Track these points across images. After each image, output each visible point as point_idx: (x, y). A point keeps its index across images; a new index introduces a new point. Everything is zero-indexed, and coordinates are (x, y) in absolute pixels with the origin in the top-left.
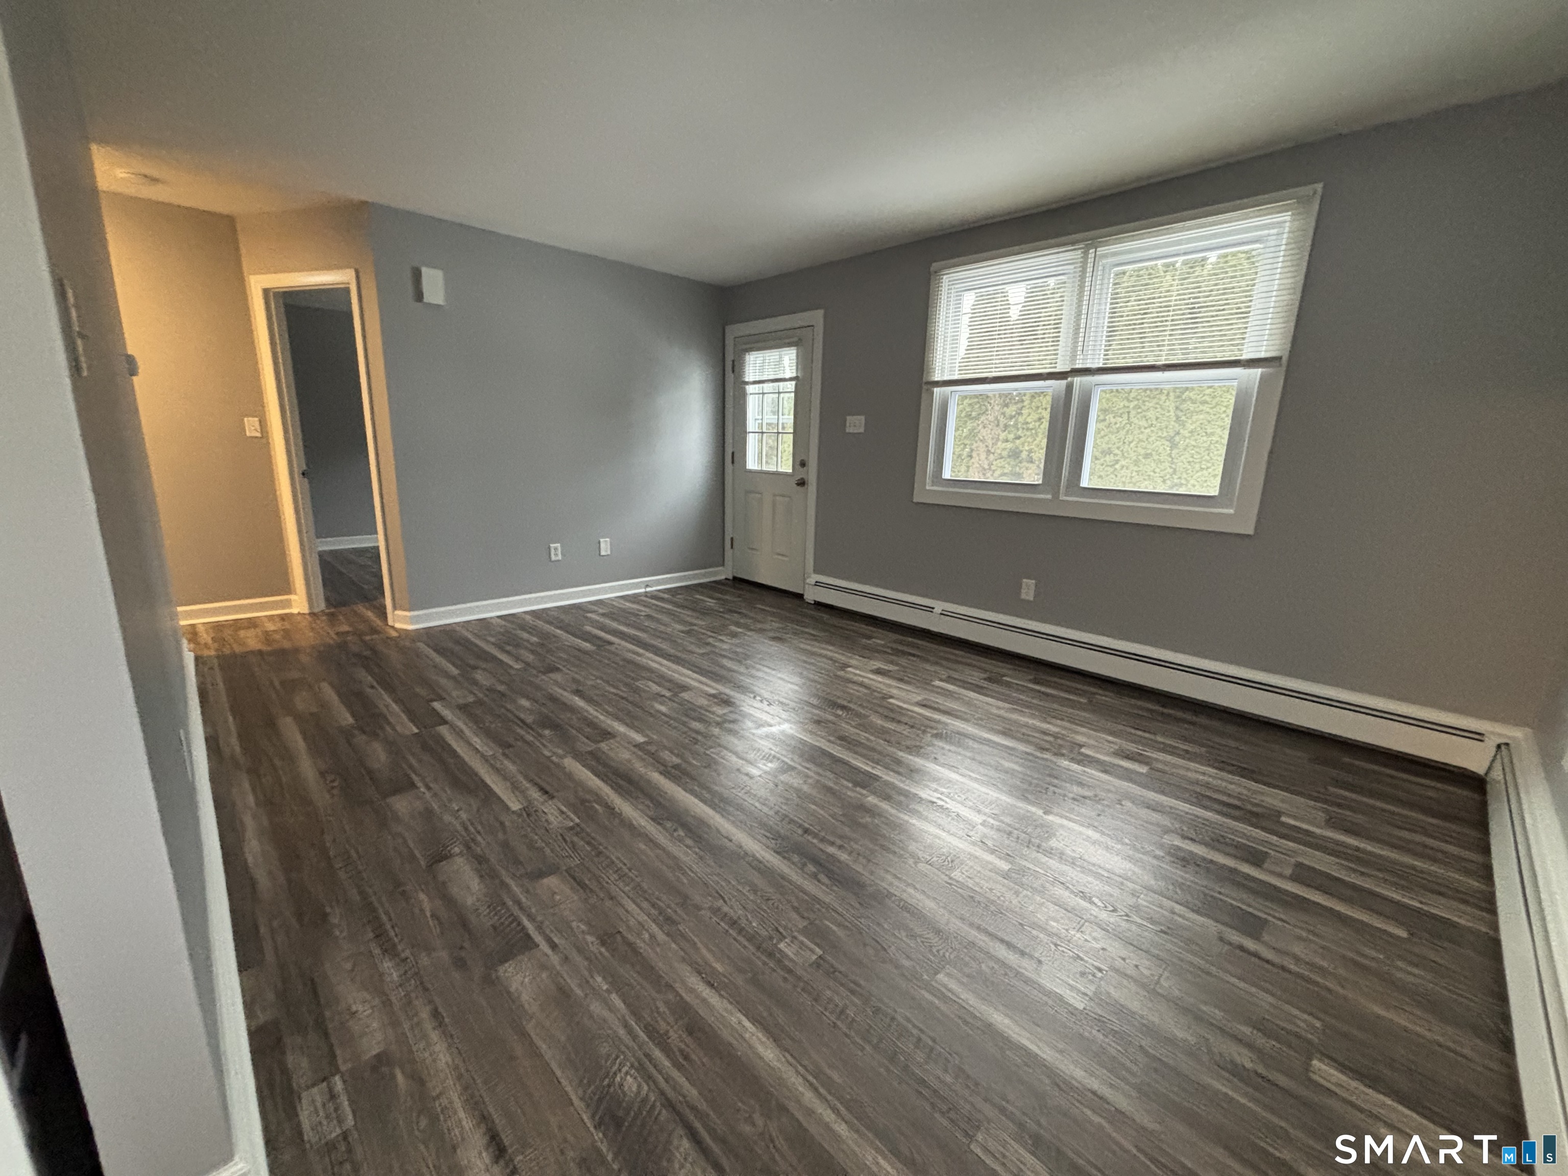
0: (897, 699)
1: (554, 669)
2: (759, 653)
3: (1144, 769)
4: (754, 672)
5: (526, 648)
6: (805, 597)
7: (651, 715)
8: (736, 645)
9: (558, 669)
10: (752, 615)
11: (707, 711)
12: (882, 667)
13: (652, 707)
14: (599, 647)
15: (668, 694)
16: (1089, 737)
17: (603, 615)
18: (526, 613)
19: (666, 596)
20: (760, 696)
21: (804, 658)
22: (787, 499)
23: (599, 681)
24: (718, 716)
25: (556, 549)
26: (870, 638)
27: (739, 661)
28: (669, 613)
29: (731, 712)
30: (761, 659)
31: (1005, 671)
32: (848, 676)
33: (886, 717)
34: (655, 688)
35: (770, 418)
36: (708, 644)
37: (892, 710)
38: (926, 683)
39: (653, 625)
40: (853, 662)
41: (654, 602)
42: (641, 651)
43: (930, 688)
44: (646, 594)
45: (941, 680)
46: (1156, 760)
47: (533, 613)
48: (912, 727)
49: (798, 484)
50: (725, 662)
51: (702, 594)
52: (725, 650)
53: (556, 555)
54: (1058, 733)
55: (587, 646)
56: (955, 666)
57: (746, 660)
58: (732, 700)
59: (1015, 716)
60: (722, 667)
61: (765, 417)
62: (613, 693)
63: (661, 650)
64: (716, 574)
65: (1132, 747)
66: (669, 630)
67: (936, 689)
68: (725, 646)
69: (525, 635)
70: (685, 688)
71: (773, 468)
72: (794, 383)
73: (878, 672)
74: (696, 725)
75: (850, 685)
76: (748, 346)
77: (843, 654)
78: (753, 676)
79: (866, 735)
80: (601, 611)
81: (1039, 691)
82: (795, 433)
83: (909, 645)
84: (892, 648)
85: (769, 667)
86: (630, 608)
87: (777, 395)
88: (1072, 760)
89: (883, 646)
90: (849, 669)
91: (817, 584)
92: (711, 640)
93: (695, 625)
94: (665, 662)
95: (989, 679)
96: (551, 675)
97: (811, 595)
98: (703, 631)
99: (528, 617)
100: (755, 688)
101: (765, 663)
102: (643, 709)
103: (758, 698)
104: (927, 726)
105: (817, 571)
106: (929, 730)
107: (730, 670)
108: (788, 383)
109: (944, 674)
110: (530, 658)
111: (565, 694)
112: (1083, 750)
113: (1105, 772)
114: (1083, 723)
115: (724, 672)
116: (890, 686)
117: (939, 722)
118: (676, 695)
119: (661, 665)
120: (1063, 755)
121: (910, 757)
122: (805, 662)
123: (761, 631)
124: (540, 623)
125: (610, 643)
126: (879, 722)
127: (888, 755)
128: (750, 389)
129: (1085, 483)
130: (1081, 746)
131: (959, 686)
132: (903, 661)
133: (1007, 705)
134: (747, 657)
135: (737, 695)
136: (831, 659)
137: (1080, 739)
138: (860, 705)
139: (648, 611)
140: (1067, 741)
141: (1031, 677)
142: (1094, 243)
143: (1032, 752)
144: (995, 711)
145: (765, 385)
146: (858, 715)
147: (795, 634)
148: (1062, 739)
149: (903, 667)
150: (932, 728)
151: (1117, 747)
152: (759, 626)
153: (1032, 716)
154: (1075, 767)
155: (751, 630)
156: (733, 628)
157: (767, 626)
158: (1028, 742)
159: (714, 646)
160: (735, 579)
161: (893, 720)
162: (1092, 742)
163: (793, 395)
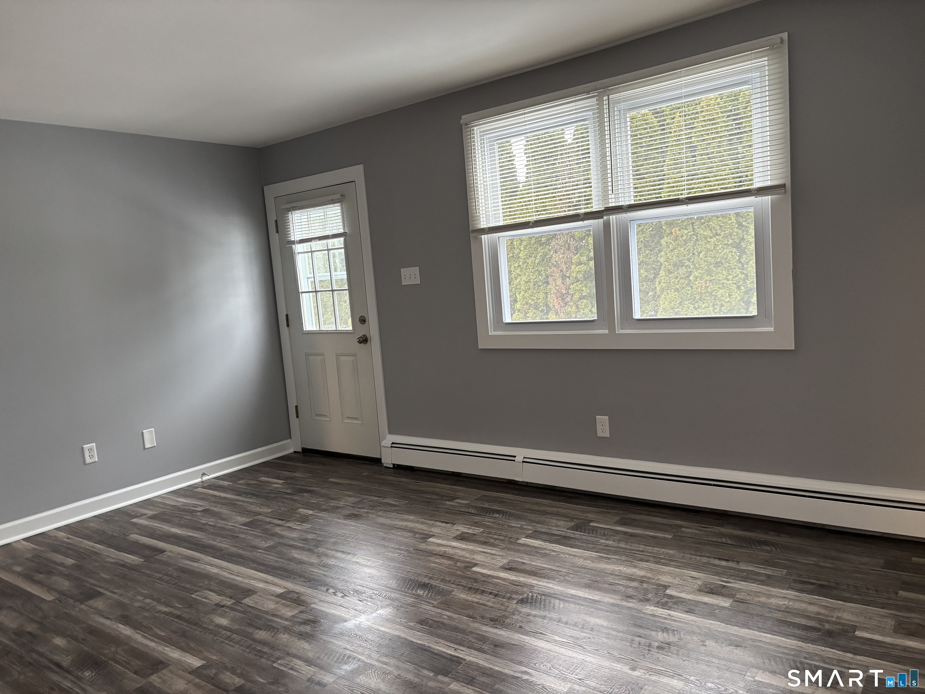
0: (483, 566)
1: (94, 594)
2: (332, 538)
3: (726, 603)
4: (326, 560)
5: (61, 574)
6: (383, 461)
7: (211, 632)
8: (306, 531)
9: (100, 594)
10: (324, 491)
11: (274, 615)
12: (466, 530)
13: (212, 621)
14: (147, 558)
15: (229, 602)
16: (674, 576)
17: (153, 517)
18: (58, 529)
19: (226, 483)
20: (332, 587)
21: (381, 534)
22: (352, 358)
23: (148, 601)
24: (286, 620)
25: (90, 450)
26: (452, 499)
27: (310, 550)
28: (231, 504)
29: (301, 612)
30: (335, 543)
31: (591, 516)
32: (430, 548)
33: (470, 588)
34: (215, 598)
35: (322, 275)
36: (275, 535)
37: (476, 580)
38: (511, 543)
39: (211, 521)
40: (435, 530)
41: (211, 492)
42: (197, 555)
43: (517, 547)
44: (203, 485)
45: (528, 537)
46: (739, 590)
47: (67, 528)
48: (496, 595)
49: (360, 342)
50: (296, 554)
51: (268, 475)
52: (293, 539)
53: (91, 457)
54: (643, 577)
55: (132, 559)
56: (542, 518)
57: (317, 547)
58: (303, 598)
59: (602, 566)
60: (291, 560)
61: (317, 275)
62: (165, 613)
63: (220, 550)
64: (282, 448)
65: (716, 580)
66: (229, 525)
67: (522, 548)
68: (294, 535)
69: (59, 558)
70: (249, 592)
71: (332, 328)
72: (342, 239)
73: (462, 538)
74: (262, 635)
75: (432, 559)
76: (289, 206)
77: (423, 523)
78: (325, 566)
79: (448, 613)
80: (150, 513)
81: (625, 533)
82: (350, 289)
83: (494, 500)
84: (476, 508)
85: (343, 552)
86: (185, 504)
87: (326, 252)
88: (658, 604)
89: (468, 506)
90: (431, 540)
91: (394, 445)
92: (278, 530)
93: (260, 514)
94: (225, 564)
95: (576, 528)
96: (91, 602)
97: (388, 460)
98: (268, 520)
99: (61, 534)
100: (328, 580)
101: (341, 548)
102: (201, 627)
103: (331, 591)
104: (512, 592)
105: (392, 431)
106: (514, 596)
107: (300, 562)
108: (336, 240)
109: (529, 528)
110: (65, 584)
111: (108, 622)
112: (668, 592)
113: (689, 611)
114: (669, 561)
115: (293, 566)
116: (473, 552)
117: (524, 585)
118: (238, 602)
119: (221, 568)
120: (648, 600)
121: (495, 631)
122: (384, 539)
123: (334, 510)
124: (77, 540)
125: (162, 551)
126: (463, 596)
127: (471, 632)
128: (298, 248)
129: (637, 315)
130: (666, 587)
131: (545, 541)
132: (487, 520)
133: (594, 554)
134: (318, 543)
135: (309, 591)
136: (411, 530)
137: (665, 579)
138: (442, 580)
139: (204, 505)
140: (653, 584)
141: (617, 518)
142: (606, 90)
143: (619, 602)
144: (580, 562)
145: (313, 243)
146: (440, 592)
147: (372, 507)
148: (647, 582)
149: (488, 527)
150: (516, 593)
151: (699, 583)
152: (333, 503)
153: (619, 562)
154: (660, 611)
155: (324, 510)
156: (302, 511)
157: (341, 504)
158: (615, 592)
159: (282, 537)
160: (305, 451)
161: (476, 591)
162: (677, 581)
163: (343, 250)
